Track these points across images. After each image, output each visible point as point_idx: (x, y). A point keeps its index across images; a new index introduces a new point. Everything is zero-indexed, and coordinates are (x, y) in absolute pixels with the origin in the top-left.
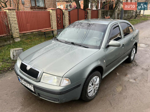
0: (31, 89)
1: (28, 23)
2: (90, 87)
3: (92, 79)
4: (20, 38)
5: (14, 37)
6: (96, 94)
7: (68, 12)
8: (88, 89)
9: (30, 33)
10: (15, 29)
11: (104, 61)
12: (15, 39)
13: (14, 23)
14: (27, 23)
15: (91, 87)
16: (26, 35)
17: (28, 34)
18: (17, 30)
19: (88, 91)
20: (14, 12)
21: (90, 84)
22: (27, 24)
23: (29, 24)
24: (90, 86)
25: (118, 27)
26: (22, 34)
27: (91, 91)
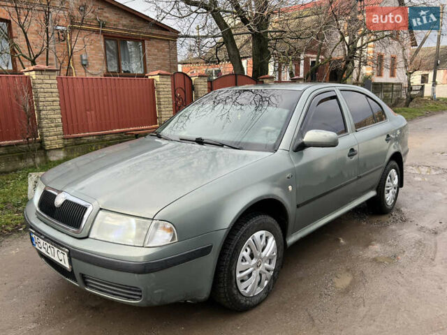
0: (62, 263)
1: (90, 110)
2: (244, 264)
3: (250, 239)
4: (66, 150)
5: (47, 148)
6: (269, 291)
7: (206, 83)
8: (238, 269)
9: (95, 138)
10: (53, 125)
11: (290, 188)
12: (48, 154)
13: (49, 108)
14: (86, 110)
15: (247, 263)
16: (83, 143)
17: (89, 142)
18: (56, 126)
19: (238, 275)
20: (53, 77)
21: (244, 253)
22: (88, 113)
23: (93, 112)
24: (244, 259)
25: (335, 100)
26: (72, 140)
27: (250, 275)
